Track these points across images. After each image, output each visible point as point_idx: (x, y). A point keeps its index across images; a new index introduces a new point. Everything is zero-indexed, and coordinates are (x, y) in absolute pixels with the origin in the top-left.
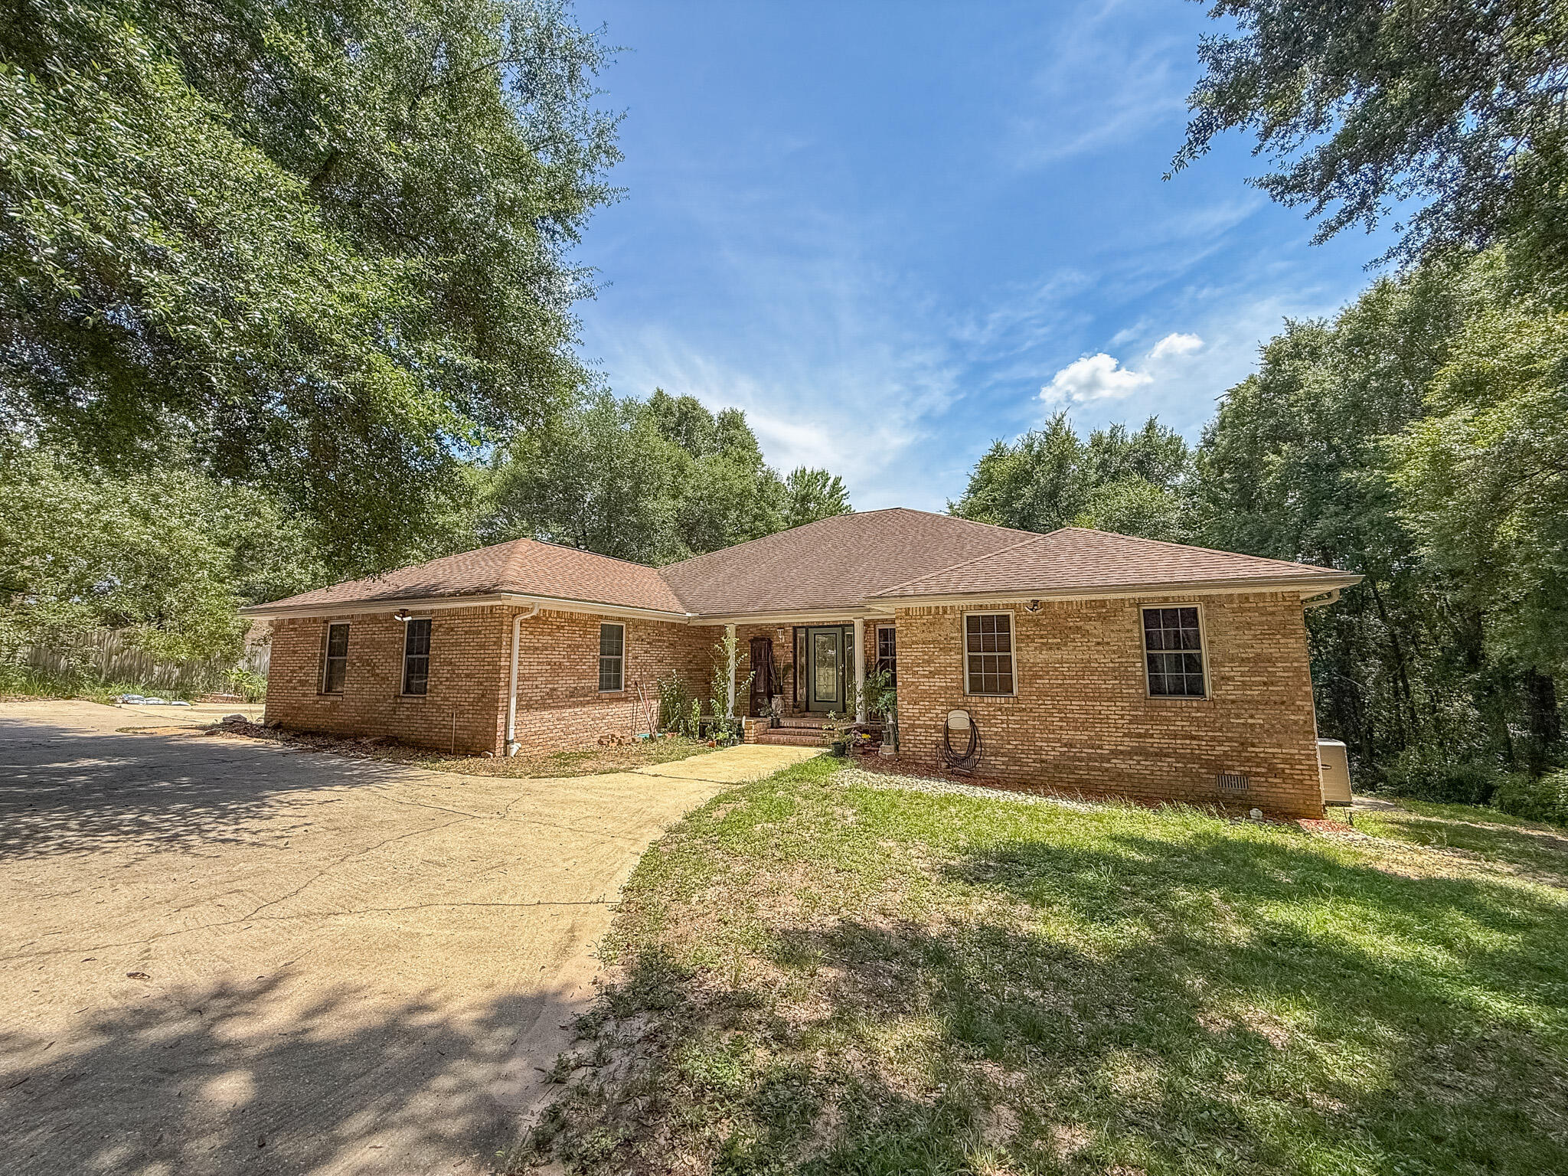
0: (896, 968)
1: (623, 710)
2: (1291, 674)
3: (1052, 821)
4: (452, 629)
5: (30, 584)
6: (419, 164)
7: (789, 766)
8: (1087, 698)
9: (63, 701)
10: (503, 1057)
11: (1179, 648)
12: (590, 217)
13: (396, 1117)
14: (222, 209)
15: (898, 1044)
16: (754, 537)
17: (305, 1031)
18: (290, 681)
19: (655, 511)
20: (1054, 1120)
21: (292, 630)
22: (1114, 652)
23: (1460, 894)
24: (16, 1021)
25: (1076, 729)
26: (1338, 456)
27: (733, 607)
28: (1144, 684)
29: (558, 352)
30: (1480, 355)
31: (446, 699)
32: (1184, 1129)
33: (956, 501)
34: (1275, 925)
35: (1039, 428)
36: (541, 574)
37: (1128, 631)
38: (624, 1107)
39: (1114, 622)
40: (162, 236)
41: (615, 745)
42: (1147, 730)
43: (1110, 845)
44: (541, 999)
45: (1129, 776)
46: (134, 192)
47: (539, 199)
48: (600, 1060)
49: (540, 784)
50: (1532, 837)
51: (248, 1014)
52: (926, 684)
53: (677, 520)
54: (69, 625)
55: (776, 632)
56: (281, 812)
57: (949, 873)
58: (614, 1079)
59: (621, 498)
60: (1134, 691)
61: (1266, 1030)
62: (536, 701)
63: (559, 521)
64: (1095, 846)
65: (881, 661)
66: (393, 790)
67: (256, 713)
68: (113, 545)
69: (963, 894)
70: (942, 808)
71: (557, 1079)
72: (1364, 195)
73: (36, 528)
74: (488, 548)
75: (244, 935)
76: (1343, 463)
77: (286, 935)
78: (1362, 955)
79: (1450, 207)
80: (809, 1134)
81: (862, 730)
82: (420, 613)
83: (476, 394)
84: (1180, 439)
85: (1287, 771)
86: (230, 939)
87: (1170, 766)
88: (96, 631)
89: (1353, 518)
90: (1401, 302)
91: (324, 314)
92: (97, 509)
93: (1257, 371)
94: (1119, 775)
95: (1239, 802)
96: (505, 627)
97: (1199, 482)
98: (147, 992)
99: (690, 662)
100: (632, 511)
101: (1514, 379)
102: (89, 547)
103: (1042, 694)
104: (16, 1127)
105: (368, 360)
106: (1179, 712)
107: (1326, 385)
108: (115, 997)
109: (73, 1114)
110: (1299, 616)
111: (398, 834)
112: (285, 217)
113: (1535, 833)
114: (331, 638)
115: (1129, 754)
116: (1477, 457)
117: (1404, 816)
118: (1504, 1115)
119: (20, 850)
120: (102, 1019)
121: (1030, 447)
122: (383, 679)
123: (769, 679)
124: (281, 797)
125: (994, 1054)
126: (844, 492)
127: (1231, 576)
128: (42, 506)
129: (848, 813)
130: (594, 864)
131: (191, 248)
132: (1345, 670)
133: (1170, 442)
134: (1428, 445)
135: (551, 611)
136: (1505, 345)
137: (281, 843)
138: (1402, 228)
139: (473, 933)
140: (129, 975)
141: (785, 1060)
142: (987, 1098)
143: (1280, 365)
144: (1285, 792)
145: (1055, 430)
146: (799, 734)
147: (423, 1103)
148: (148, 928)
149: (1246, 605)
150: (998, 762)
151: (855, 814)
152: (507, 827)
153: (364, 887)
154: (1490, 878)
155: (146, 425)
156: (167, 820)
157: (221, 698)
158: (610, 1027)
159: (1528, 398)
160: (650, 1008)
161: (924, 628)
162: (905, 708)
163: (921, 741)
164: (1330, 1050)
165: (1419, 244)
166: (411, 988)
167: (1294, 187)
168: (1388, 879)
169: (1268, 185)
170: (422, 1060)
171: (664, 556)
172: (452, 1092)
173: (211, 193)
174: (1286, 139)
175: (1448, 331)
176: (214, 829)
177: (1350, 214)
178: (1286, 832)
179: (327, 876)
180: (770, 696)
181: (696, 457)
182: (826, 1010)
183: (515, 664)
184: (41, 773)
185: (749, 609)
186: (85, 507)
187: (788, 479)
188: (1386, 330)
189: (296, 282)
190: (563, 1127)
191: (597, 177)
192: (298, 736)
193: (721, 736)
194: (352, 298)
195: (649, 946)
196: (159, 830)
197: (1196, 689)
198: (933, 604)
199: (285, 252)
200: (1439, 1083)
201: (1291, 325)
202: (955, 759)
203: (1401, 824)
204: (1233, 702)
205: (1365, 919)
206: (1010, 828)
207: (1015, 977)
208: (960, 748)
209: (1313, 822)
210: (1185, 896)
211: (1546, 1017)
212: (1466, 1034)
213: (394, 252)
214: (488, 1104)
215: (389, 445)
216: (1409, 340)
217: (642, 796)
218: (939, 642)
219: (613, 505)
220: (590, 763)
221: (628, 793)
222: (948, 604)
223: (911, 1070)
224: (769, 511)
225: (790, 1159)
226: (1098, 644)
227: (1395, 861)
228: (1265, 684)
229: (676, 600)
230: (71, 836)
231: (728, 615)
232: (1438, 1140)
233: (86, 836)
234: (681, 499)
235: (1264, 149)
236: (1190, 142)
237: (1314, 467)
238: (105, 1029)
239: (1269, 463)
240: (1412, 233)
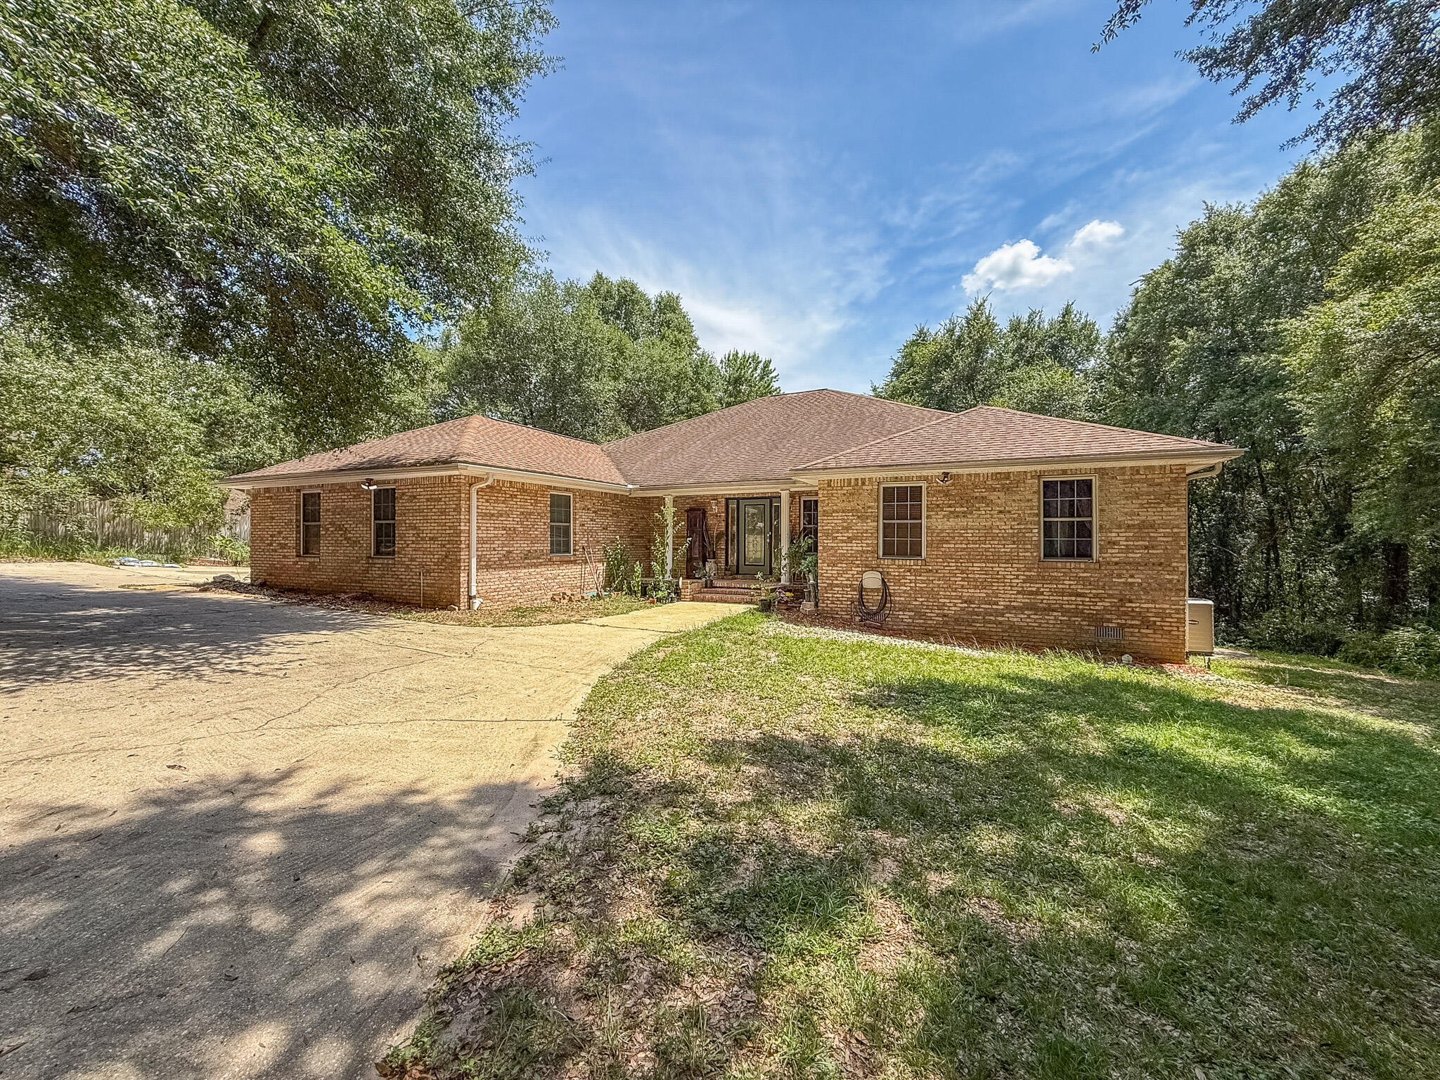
0: (807, 767)
1: (574, 570)
2: (1170, 539)
3: (948, 663)
4: (415, 497)
5: (19, 456)
6: (355, 27)
7: (721, 619)
8: (987, 561)
9: (65, 563)
10: (483, 825)
11: (1073, 516)
12: (527, 87)
13: (402, 863)
14: (165, 75)
15: (806, 818)
16: (690, 417)
17: (320, 806)
18: (271, 544)
19: (597, 392)
20: (929, 868)
21: (268, 498)
22: (1014, 520)
23: (1292, 721)
24: (82, 797)
25: (976, 587)
26: (1239, 341)
27: (670, 480)
28: (1039, 548)
29: (502, 230)
30: (1385, 240)
31: (412, 560)
32: (1031, 875)
33: (880, 384)
34: (1129, 740)
35: (962, 313)
36: (493, 447)
37: (1028, 501)
38: (584, 858)
39: (1016, 492)
40: (110, 102)
41: (566, 601)
42: (1038, 588)
43: (997, 681)
44: (512, 787)
45: (1020, 628)
46: (78, 56)
47: (475, 67)
48: (564, 827)
49: (499, 632)
50: (1364, 680)
51: (271, 794)
52: (844, 549)
53: (617, 400)
54: (62, 494)
55: (709, 503)
56: (276, 650)
57: (856, 700)
58: (575, 840)
59: (566, 379)
60: (1029, 554)
61: (1108, 812)
62: (495, 562)
63: (509, 401)
64: (984, 682)
65: (805, 529)
66: (373, 634)
67: (243, 574)
68: (93, 421)
69: (868, 716)
70: (854, 652)
71: (529, 839)
72: (1291, 70)
73: (18, 404)
74: (443, 424)
75: (259, 740)
76: (1245, 349)
77: (294, 740)
78: (1197, 762)
79: (1371, 84)
80: (731, 874)
81: (785, 589)
82: (384, 482)
83: (424, 272)
84: (1094, 324)
85: (1158, 623)
86: (248, 743)
87: (1056, 619)
88: (88, 500)
89: (1247, 400)
90: (1318, 186)
91: (276, 186)
92: (73, 385)
93: (1173, 257)
94: (1011, 627)
95: (1113, 649)
96: (463, 495)
97: (1108, 366)
98: (185, 778)
99: (632, 530)
100: (576, 392)
101: (1414, 264)
102: (69, 422)
103: (947, 557)
104: (99, 866)
105: (321, 234)
106: (1069, 572)
107: (1236, 271)
108: (160, 782)
109: (143, 858)
110: (1183, 488)
111: (381, 668)
112: (227, 83)
113: (1367, 677)
114: (304, 506)
115: (1021, 609)
116: (1367, 341)
117: (1256, 663)
118: (1290, 868)
119: (58, 675)
120: (152, 795)
121: (951, 332)
122: (355, 542)
123: (704, 546)
124: (276, 639)
125: (884, 825)
126: (773, 374)
127: (1125, 449)
128: (20, 382)
129: (772, 655)
130: (551, 692)
131: (139, 117)
132: (1223, 540)
133: (1084, 326)
134: (1323, 328)
135: (504, 481)
136: (1410, 230)
137: (280, 673)
138: (1323, 105)
139: (451, 740)
140: (169, 767)
141: (713, 828)
142: (874, 853)
143: (1195, 251)
144: (1154, 641)
145: (977, 318)
146: (730, 593)
147: (422, 855)
148: (178, 735)
149: (1137, 477)
150: (906, 616)
151: (778, 656)
152: (475, 664)
153: (355, 706)
154: (1320, 709)
155: (112, 302)
156: (180, 655)
157: (210, 562)
158: (570, 805)
159: (1423, 282)
160: (603, 794)
161: (844, 498)
162: (823, 568)
163: (839, 597)
164: (1157, 825)
165: (1337, 122)
166: (404, 779)
167: (1223, 60)
168: (1234, 709)
169: (1197, 60)
170: (418, 826)
171: (606, 435)
172: (444, 848)
173: (152, 57)
174: (1220, 8)
175: (1360, 216)
176: (220, 663)
177: (1274, 90)
178: (1151, 674)
179: (322, 699)
180: (704, 561)
181: (635, 339)
182: (748, 795)
183: (473, 528)
184: (60, 619)
185: (686, 481)
186: (61, 384)
187: (722, 362)
188: (1301, 215)
189: (245, 153)
190: (535, 870)
191: (532, 44)
192: (283, 593)
193: (660, 594)
194: (301, 170)
195: (601, 750)
196: (173, 662)
197: (1085, 553)
198: (852, 476)
199: (231, 122)
200: (1242, 849)
201: (1210, 209)
202: (868, 614)
203: (1252, 668)
204: (1116, 563)
205: (1205, 737)
206: (912, 667)
207: (905, 772)
208: (873, 601)
209: (1176, 666)
210: (1055, 719)
211: (1339, 805)
212: (1271, 816)
213: (336, 122)
214: (475, 856)
215: (346, 320)
216: (1323, 227)
217: (591, 642)
218: (857, 511)
219: (558, 386)
220: (545, 616)
221: (579, 639)
222: (867, 476)
223: (816, 834)
224: (704, 393)
225: (717, 891)
226: (1001, 512)
227: (1242, 697)
228: (1146, 547)
229: (618, 473)
230: (98, 666)
231: (666, 487)
232: (1231, 882)
233: (112, 666)
234: (621, 381)
235: (1197, 19)
236: (1122, 10)
237: (1216, 352)
238: (157, 802)
239: (1174, 347)
240: (1332, 110)
